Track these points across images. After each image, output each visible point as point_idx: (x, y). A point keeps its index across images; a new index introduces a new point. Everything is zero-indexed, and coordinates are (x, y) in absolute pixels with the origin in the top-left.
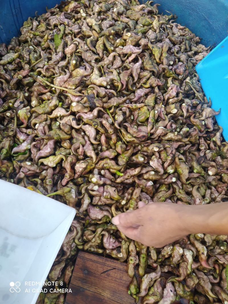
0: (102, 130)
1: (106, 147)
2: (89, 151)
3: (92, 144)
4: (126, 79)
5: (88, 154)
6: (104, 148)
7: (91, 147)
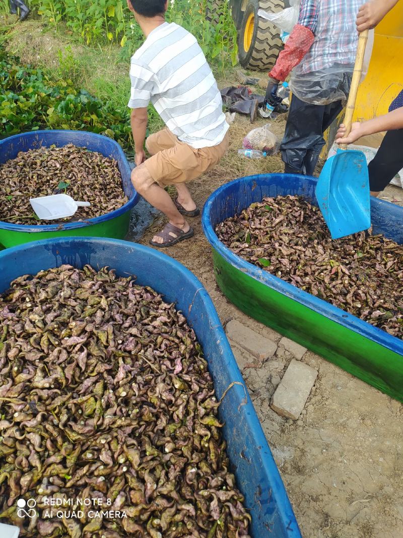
0: (46, 435)
1: (53, 451)
2: (34, 461)
3: (38, 452)
4: (71, 373)
5: (34, 465)
6: (51, 453)
7: (36, 456)
